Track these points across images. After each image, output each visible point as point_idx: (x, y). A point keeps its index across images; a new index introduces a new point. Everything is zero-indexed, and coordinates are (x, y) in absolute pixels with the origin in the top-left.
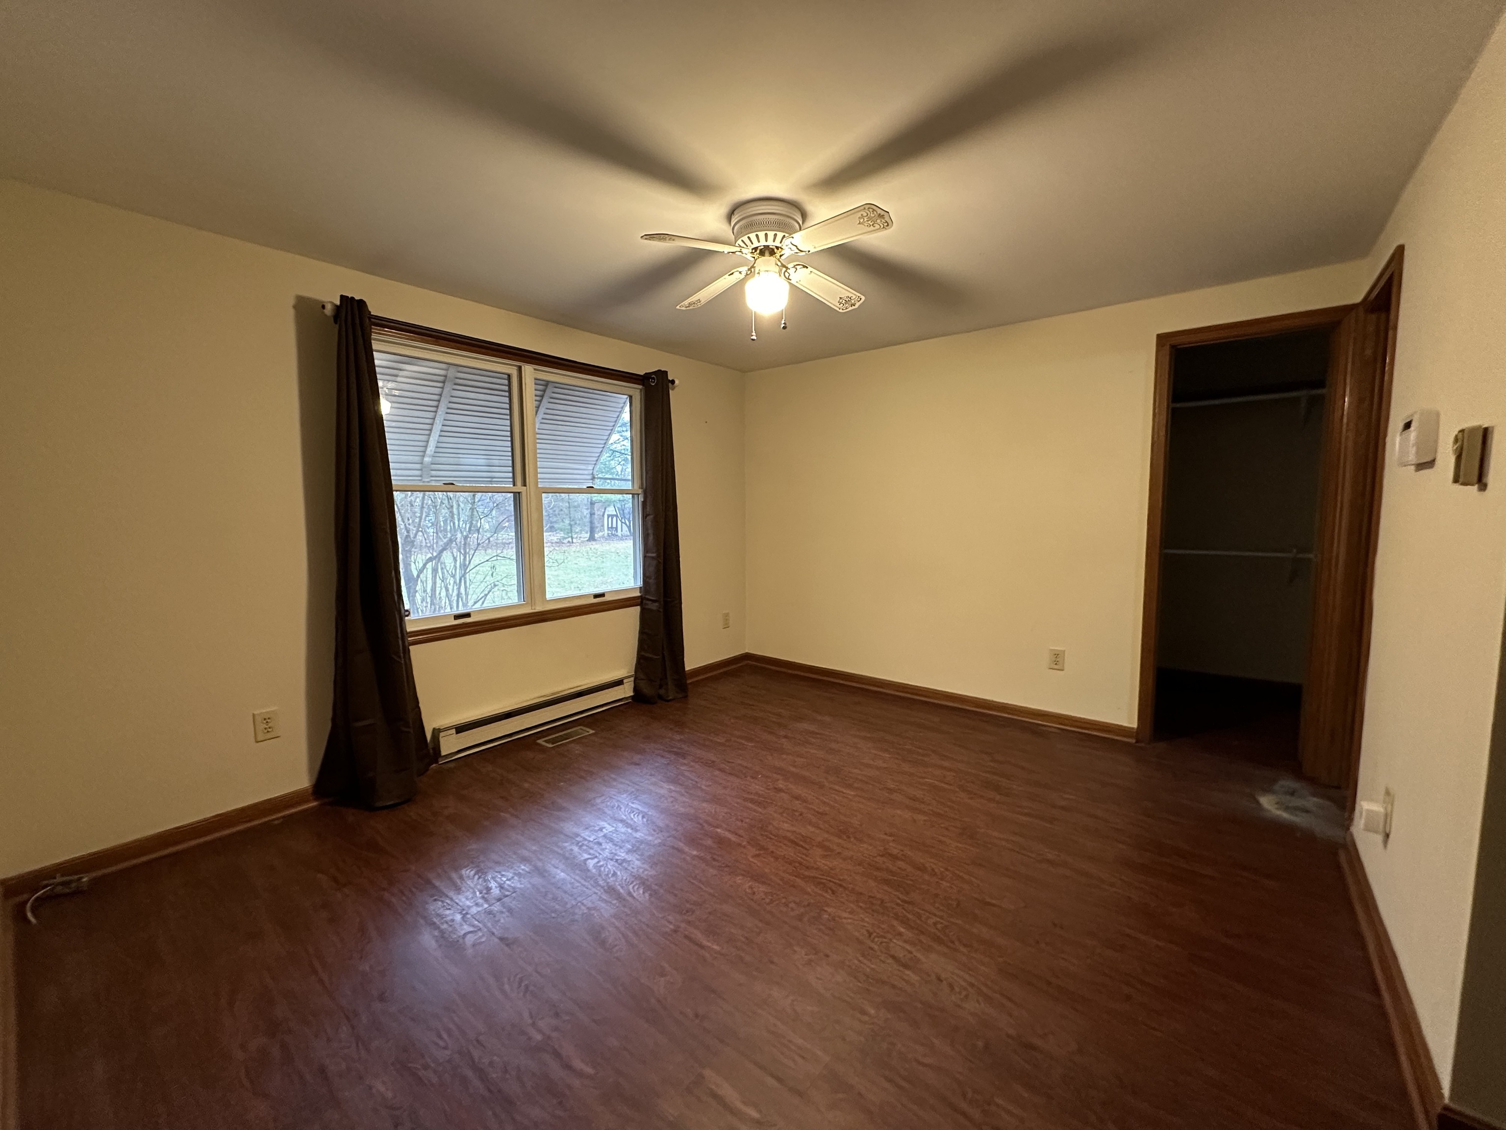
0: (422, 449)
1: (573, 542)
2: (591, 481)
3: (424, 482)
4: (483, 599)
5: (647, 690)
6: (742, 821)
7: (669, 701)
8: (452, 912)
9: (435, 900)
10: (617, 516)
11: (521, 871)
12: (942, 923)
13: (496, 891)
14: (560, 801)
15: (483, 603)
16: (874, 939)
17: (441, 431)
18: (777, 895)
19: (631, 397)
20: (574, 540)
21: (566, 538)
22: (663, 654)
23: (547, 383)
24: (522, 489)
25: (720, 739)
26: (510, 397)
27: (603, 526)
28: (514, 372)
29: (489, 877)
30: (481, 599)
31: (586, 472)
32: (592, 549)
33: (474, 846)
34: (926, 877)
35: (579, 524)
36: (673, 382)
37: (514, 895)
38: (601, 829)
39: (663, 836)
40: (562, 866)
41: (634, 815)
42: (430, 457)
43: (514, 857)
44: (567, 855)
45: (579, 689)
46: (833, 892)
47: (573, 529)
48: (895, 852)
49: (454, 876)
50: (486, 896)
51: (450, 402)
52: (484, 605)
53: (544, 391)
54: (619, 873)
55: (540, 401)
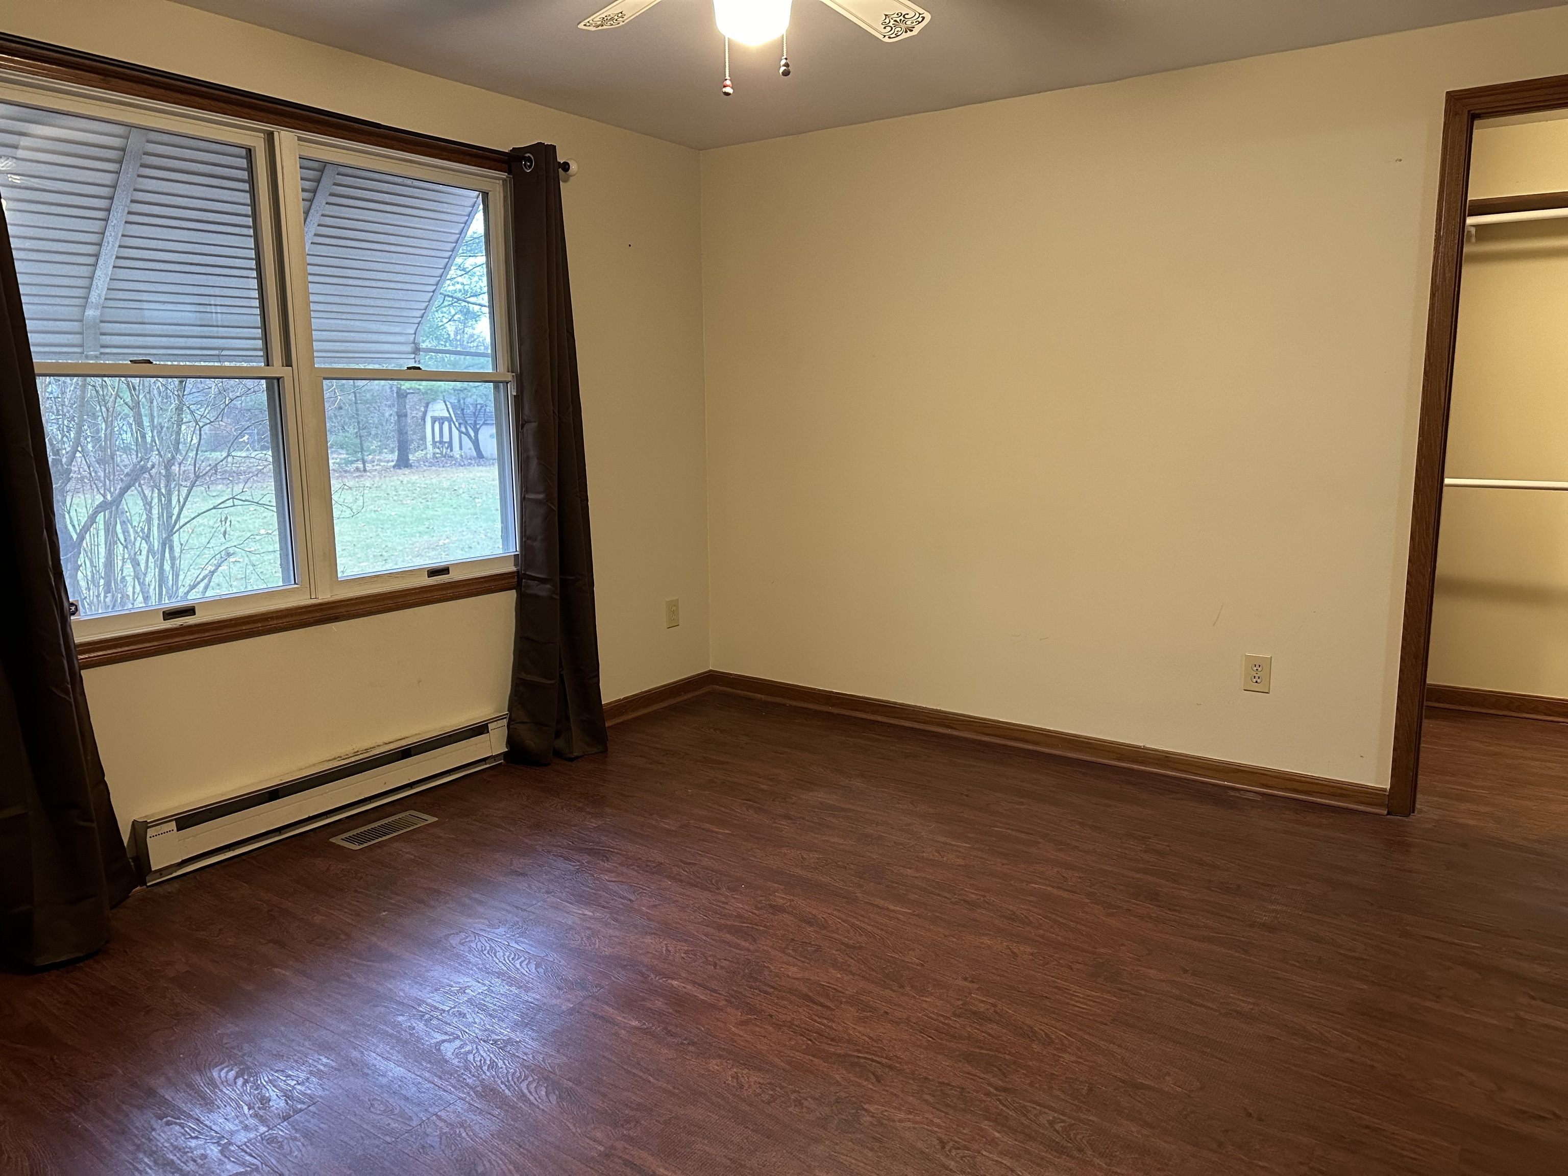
0: (81, 292)
1: (365, 470)
2: (413, 356)
3: (87, 357)
4: (206, 581)
5: (532, 741)
6: (715, 965)
7: (571, 760)
8: (201, 1142)
9: (168, 1124)
10: (450, 420)
11: (322, 1068)
12: (1063, 1121)
13: (278, 1103)
14: (384, 945)
15: (206, 588)
16: (950, 1151)
17: (117, 257)
18: (782, 1088)
19: (485, 195)
20: (369, 467)
21: (352, 462)
22: (561, 676)
23: (322, 167)
24: (284, 372)
25: (668, 824)
26: (253, 192)
27: (423, 438)
28: (258, 144)
29: (264, 1079)
30: (202, 580)
31: (402, 339)
32: (405, 482)
33: (231, 1028)
34: (1036, 1047)
35: (376, 435)
36: (566, 167)
37: (312, 1108)
38: (463, 990)
39: (576, 996)
40: (396, 1057)
41: (521, 963)
42: (96, 308)
43: (307, 1043)
44: (405, 1036)
45: (403, 743)
46: (878, 1079)
47: (365, 445)
48: (982, 1007)
49: (197, 1079)
50: (261, 1112)
51: (133, 201)
52: (209, 594)
53: (318, 181)
54: (500, 1064)
55: (311, 201)
